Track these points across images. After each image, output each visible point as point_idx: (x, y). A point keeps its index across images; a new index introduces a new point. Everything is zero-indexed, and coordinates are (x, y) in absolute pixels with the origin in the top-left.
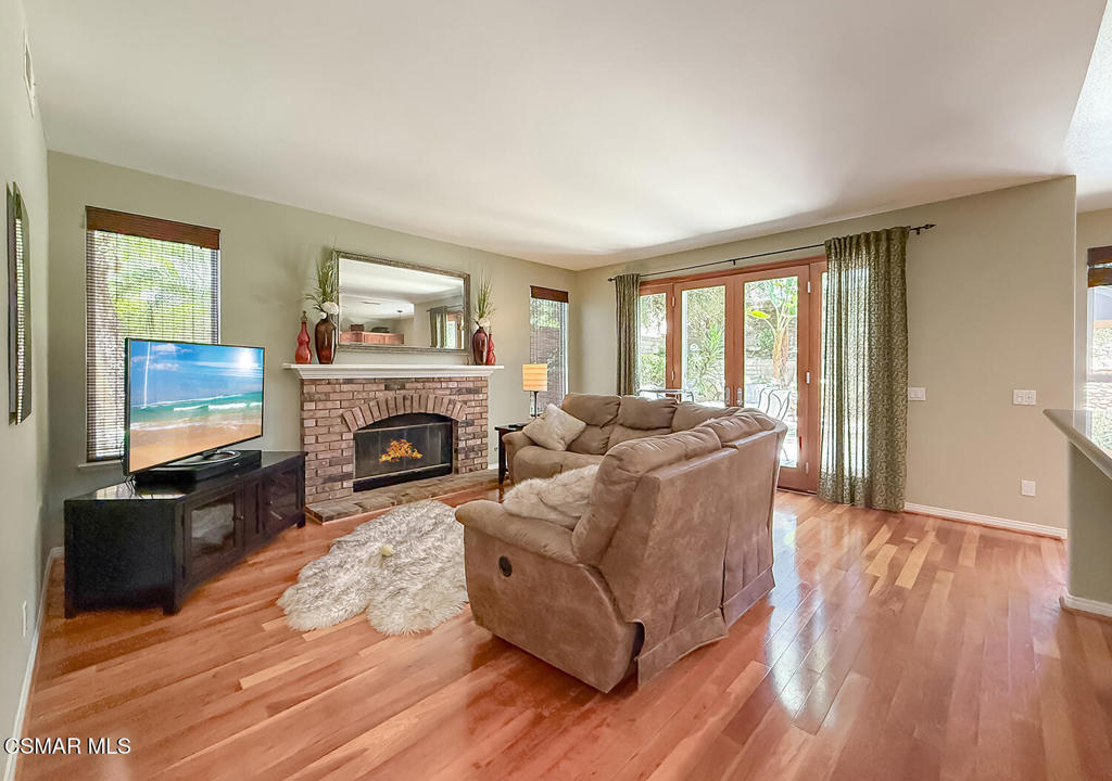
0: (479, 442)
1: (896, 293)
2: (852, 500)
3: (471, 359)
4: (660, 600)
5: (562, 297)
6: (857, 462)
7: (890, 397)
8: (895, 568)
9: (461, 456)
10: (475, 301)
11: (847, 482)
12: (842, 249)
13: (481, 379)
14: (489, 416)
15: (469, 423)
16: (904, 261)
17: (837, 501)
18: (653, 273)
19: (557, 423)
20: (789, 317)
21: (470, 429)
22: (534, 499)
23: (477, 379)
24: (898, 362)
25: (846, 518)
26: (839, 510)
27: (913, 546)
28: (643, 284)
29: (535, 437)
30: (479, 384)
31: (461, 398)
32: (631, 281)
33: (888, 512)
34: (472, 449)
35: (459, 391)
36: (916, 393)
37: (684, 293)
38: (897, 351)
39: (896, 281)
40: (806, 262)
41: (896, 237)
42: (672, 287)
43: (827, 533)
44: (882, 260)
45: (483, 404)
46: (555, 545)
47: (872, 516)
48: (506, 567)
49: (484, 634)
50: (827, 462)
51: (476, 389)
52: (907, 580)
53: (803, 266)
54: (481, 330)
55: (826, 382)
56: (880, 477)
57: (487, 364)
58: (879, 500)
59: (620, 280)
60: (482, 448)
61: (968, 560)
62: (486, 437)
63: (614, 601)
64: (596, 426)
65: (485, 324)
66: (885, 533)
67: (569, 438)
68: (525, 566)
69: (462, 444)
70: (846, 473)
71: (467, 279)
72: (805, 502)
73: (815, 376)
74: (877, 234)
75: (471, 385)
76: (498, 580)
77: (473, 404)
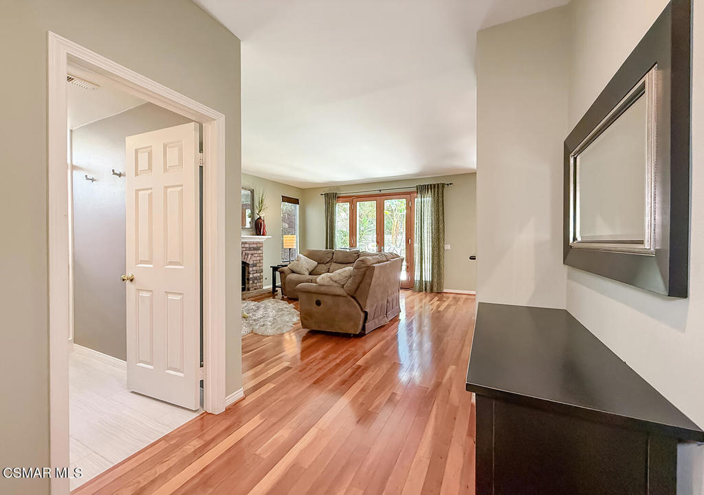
0: (259, 275)
1: (441, 209)
2: (426, 290)
3: (254, 233)
4: (372, 306)
5: (296, 201)
6: (427, 277)
7: (439, 248)
8: (438, 306)
9: (251, 282)
10: (256, 204)
11: (424, 283)
12: (423, 189)
13: (260, 243)
14: (263, 261)
15: (254, 265)
16: (443, 196)
17: (420, 291)
18: (343, 193)
19: (304, 263)
20: (400, 214)
21: (254, 268)
22: (329, 279)
23: (257, 243)
24: (441, 235)
25: (424, 295)
26: (421, 293)
27: (445, 301)
28: (338, 197)
29: (294, 270)
30: (259, 245)
31: (250, 252)
32: (332, 196)
33: (438, 293)
34: (256, 278)
35: (250, 249)
36: (447, 247)
37: (358, 203)
38: (441, 231)
39: (441, 204)
40: (409, 193)
41: (440, 186)
42: (353, 200)
43: (417, 300)
44: (436, 195)
45: (260, 256)
46: (340, 291)
47: (433, 294)
48: (318, 303)
49: (306, 331)
50: (417, 277)
51: (257, 248)
52: (441, 309)
53: (408, 195)
54: (260, 218)
55: (416, 246)
56: (435, 280)
57: (263, 235)
58: (435, 289)
59: (327, 195)
60: (260, 278)
61: (460, 303)
62: (262, 272)
63: (360, 305)
64: (323, 263)
65: (262, 215)
66: (436, 298)
67: (310, 270)
68: (327, 300)
69: (251, 276)
70: (424, 280)
71: (252, 192)
72: (409, 292)
73: (412, 241)
74: (434, 185)
75: (255, 246)
76: (315, 308)
77: (256, 255)
